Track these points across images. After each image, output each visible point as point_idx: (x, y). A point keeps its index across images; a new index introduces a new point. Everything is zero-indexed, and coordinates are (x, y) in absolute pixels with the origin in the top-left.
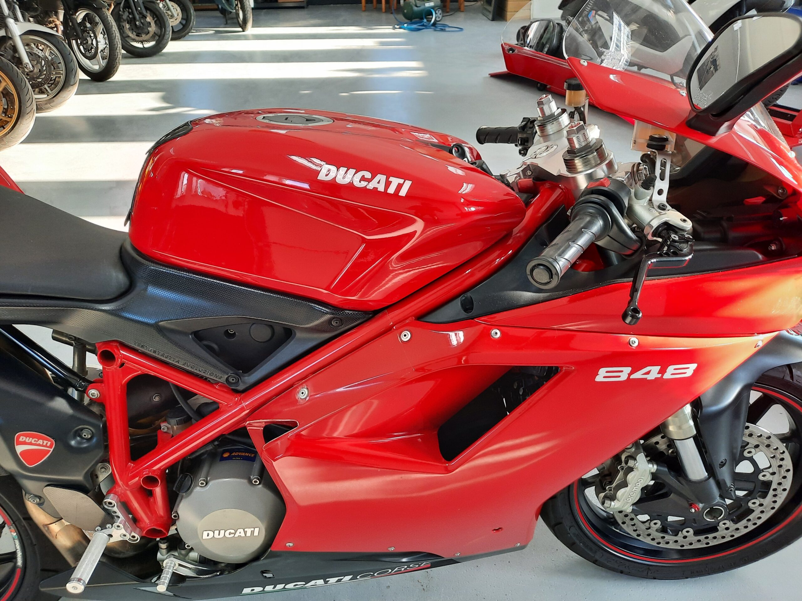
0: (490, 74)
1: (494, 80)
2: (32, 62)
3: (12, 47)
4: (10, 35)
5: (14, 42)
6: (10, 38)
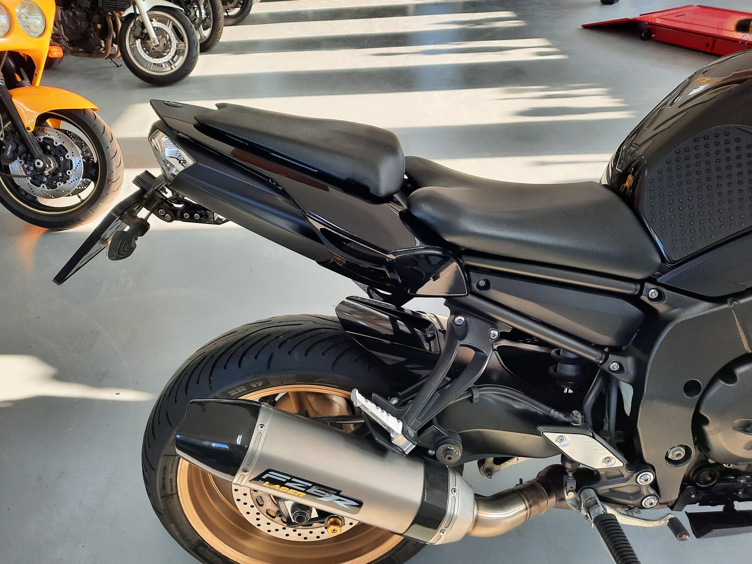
0: (582, 26)
1: (587, 31)
2: (158, 36)
3: (141, 24)
4: (138, 12)
5: (142, 18)
6: (138, 15)
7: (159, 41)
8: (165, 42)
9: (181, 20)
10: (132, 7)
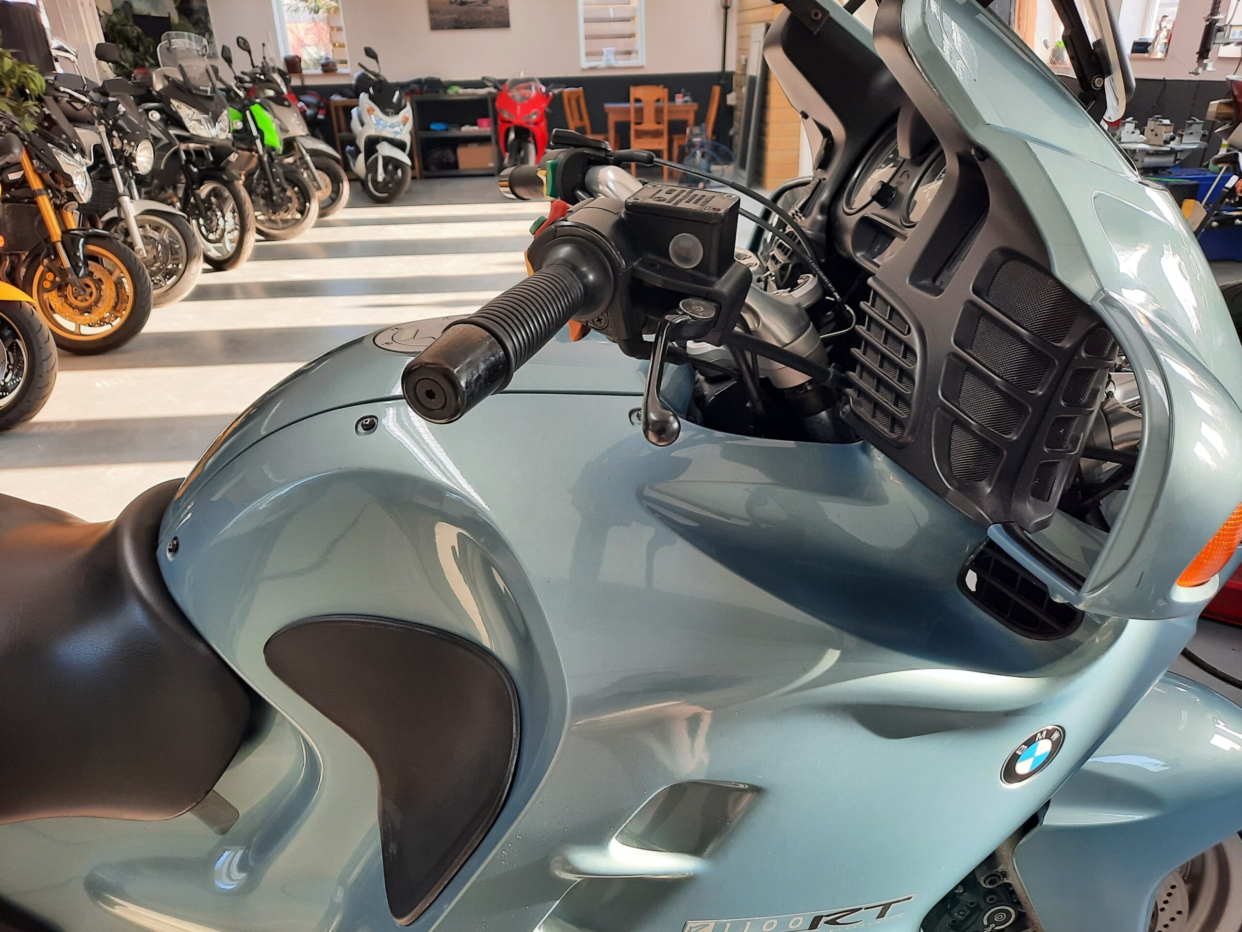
2: (147, 247)
3: (124, 230)
4: (123, 216)
5: (127, 223)
6: (122, 220)
7: (147, 252)
8: (155, 254)
9: (180, 228)
10: (116, 209)
